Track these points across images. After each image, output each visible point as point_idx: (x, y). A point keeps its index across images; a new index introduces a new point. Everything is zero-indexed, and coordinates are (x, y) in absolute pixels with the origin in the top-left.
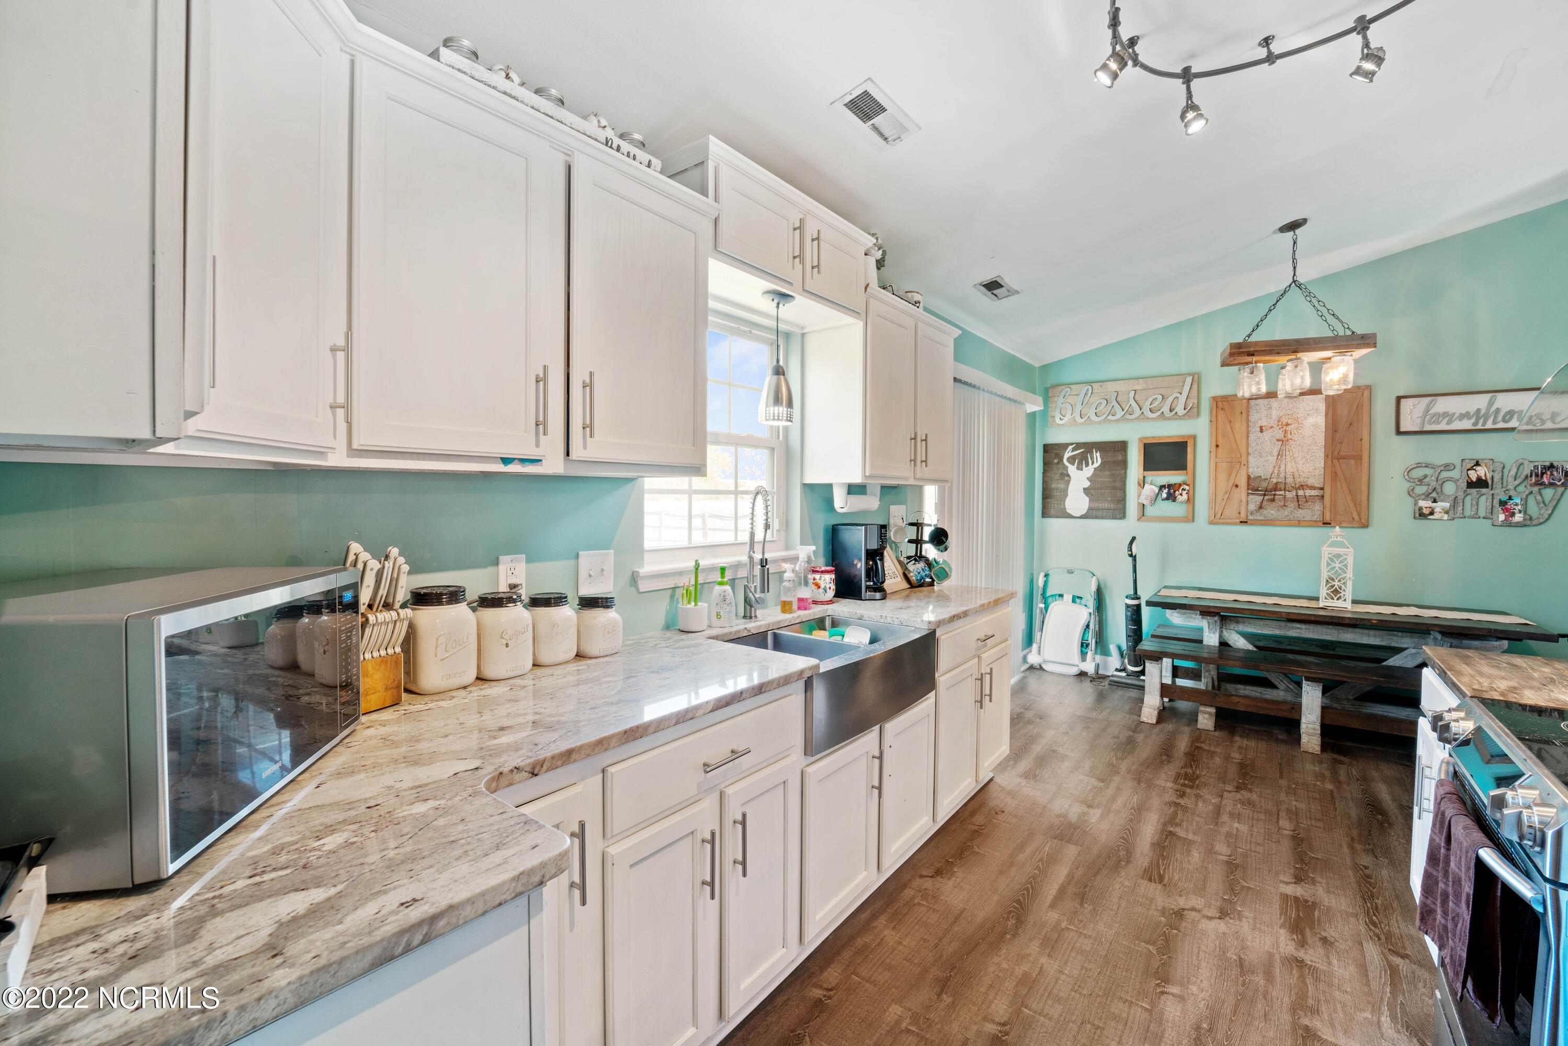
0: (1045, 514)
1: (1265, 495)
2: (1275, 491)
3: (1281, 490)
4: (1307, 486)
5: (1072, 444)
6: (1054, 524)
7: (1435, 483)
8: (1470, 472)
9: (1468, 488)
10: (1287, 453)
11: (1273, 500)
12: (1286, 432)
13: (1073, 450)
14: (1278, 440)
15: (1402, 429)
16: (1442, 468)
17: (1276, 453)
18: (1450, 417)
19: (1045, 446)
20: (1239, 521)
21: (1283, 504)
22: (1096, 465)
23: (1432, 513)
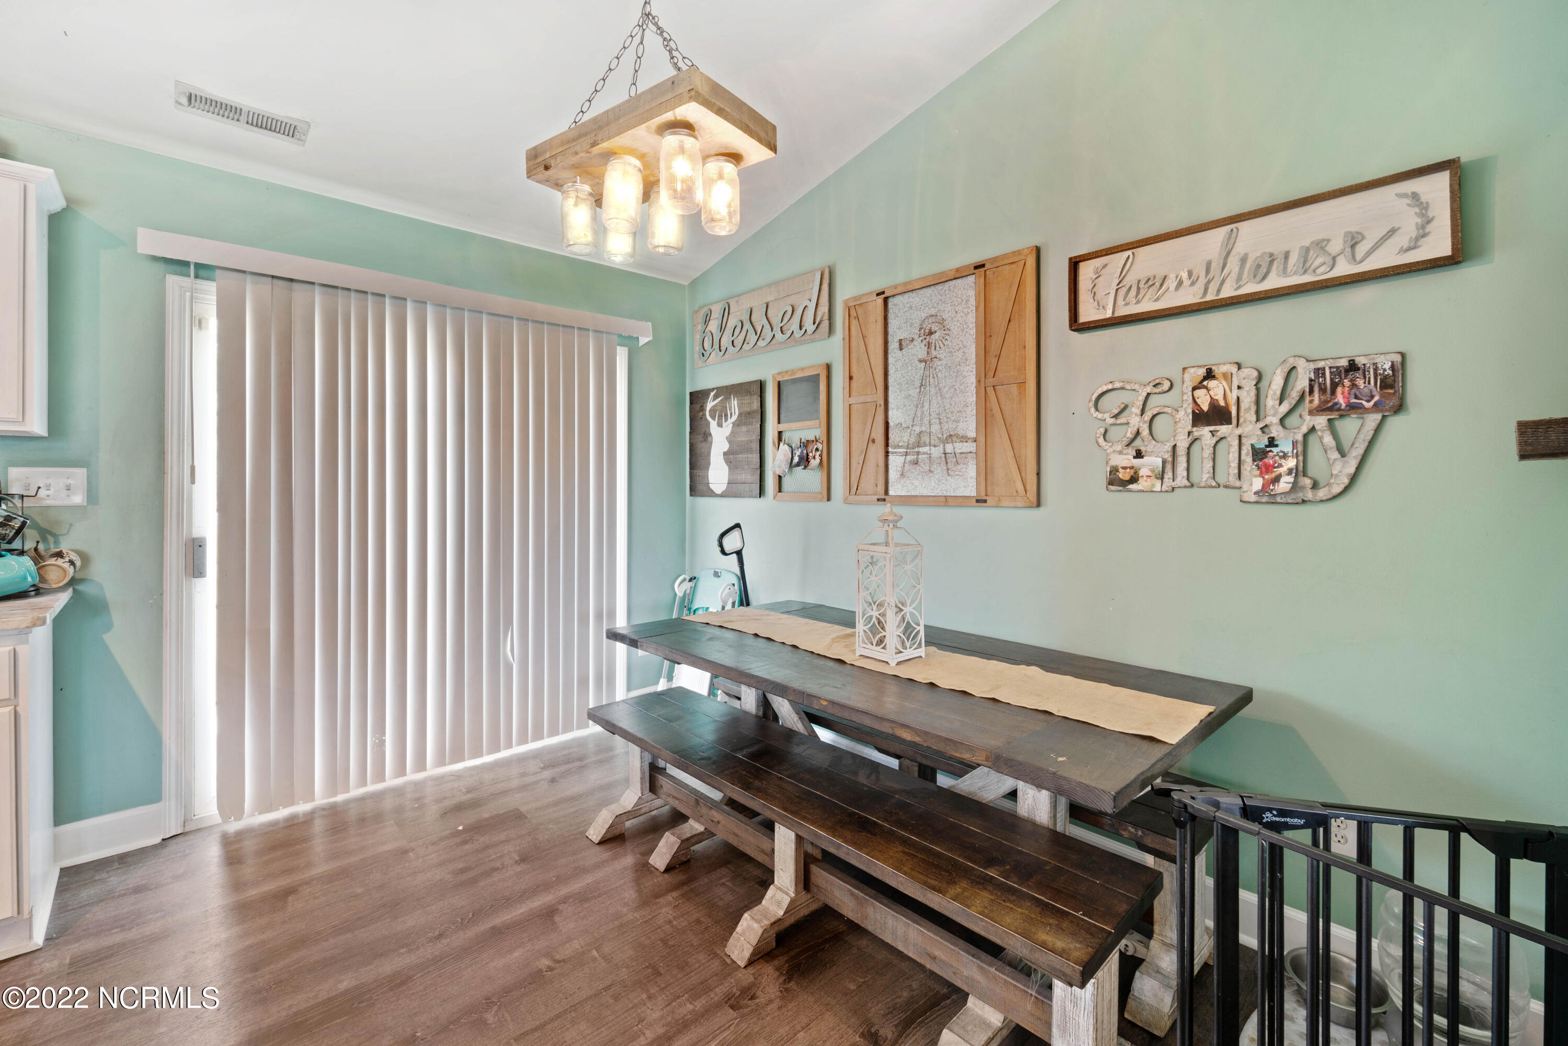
0: (693, 491)
1: (906, 454)
2: (918, 446)
3: (925, 445)
4: (957, 436)
5: (713, 389)
6: (703, 502)
7: (1138, 419)
8: (1198, 393)
9: (1194, 425)
10: (932, 380)
11: (916, 463)
12: (929, 344)
13: (716, 397)
14: (920, 361)
15: (1083, 318)
16: (1149, 389)
17: (918, 384)
18: (1155, 283)
19: (691, 394)
20: (875, 498)
21: (927, 468)
22: (735, 418)
23: (1134, 479)
